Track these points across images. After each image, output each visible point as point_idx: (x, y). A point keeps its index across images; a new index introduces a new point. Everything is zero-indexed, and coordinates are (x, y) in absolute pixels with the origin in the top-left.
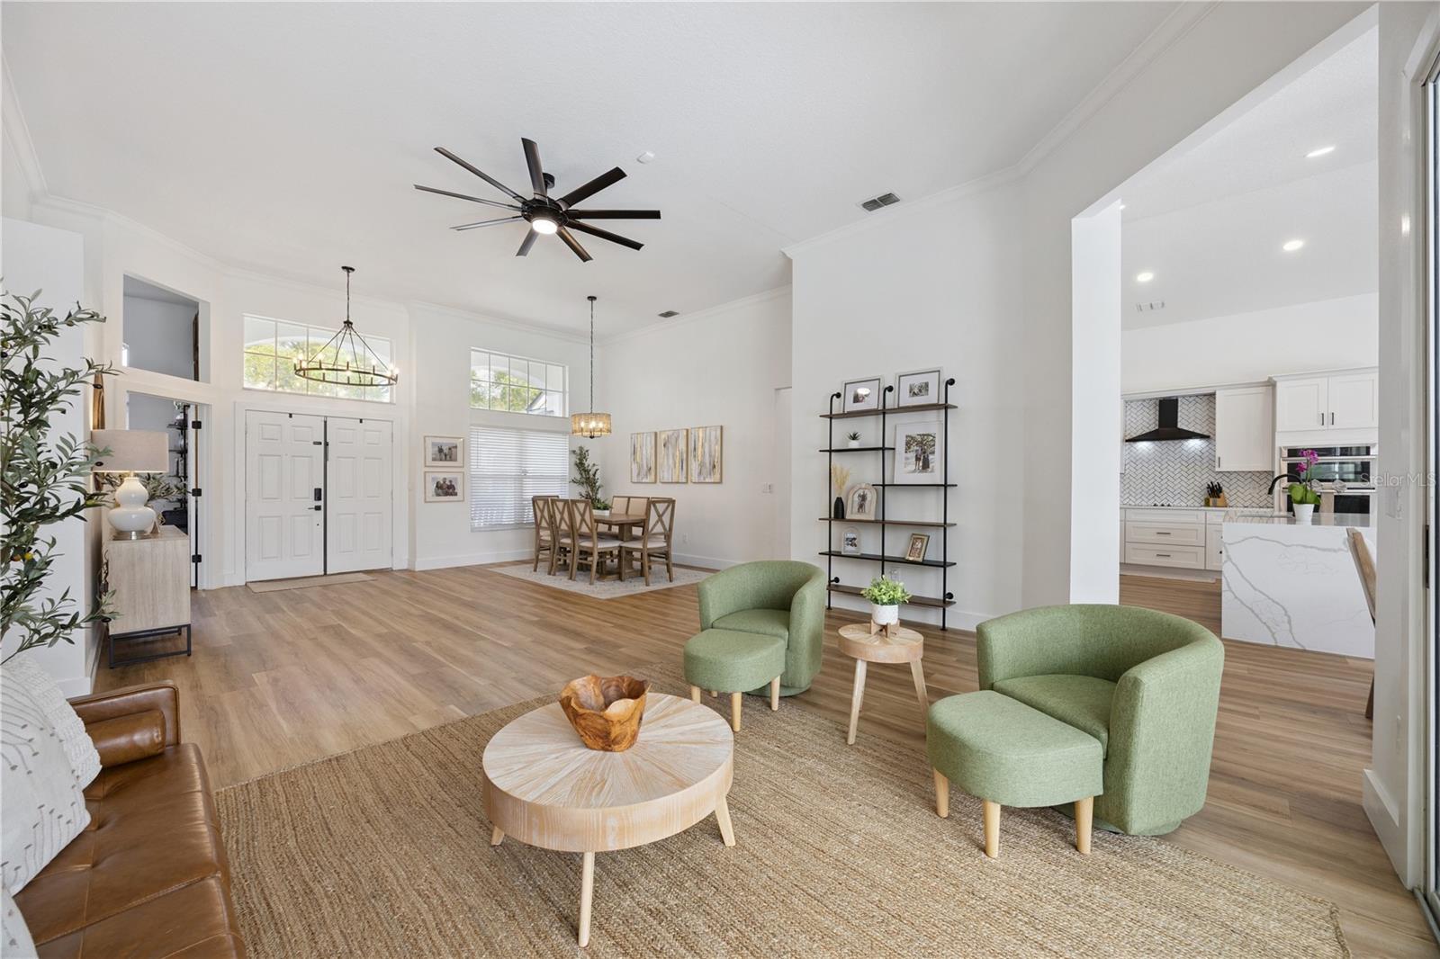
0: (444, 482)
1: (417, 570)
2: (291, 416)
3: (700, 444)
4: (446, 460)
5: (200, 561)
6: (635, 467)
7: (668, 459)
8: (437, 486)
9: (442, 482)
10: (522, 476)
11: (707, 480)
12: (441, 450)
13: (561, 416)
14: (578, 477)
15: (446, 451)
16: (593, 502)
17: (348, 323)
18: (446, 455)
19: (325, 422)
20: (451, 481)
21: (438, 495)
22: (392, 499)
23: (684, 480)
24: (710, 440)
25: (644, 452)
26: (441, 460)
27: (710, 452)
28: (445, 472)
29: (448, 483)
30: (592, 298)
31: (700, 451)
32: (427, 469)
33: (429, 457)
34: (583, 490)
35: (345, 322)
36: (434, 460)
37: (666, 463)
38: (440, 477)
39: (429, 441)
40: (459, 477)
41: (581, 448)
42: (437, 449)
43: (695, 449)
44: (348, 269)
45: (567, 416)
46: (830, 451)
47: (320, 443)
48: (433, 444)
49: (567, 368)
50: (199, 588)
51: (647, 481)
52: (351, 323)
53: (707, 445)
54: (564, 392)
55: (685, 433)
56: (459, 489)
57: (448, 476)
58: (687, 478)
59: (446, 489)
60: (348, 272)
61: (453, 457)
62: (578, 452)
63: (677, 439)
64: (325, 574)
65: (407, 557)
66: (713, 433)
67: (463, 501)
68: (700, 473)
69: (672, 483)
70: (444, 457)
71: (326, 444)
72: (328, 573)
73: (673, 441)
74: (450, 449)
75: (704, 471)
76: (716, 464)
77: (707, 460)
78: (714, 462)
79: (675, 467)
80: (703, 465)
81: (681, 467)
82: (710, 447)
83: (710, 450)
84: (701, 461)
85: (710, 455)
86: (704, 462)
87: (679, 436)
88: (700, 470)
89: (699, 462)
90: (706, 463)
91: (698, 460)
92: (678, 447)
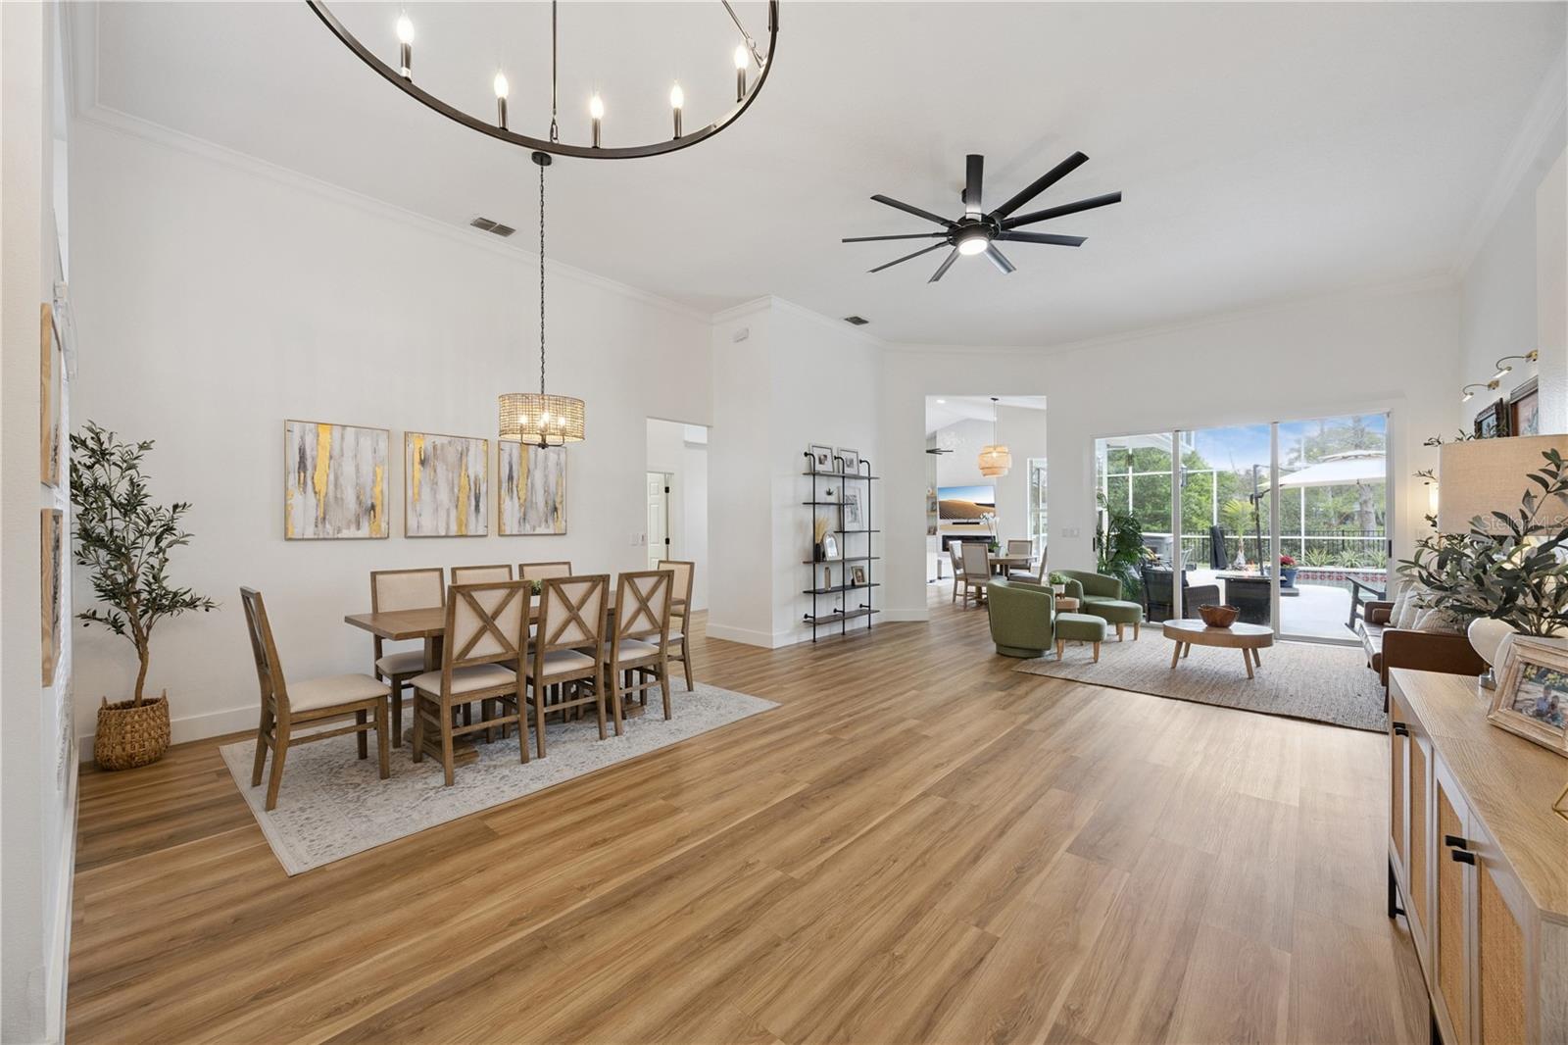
3: (521, 470)
7: (434, 491)
11: (538, 531)
23: (480, 531)
24: (546, 468)
31: (521, 484)
37: (426, 496)
43: (510, 479)
46: (814, 504)
55: (482, 447)
58: (487, 527)
63: (462, 455)
68: (524, 518)
69: (447, 536)
73: (451, 455)
75: (532, 515)
76: (557, 505)
77: (540, 499)
78: (554, 502)
79: (457, 506)
80: (531, 506)
81: (473, 508)
82: (546, 476)
83: (545, 482)
84: (525, 500)
85: (545, 491)
86: (532, 502)
87: (468, 450)
88: (522, 514)
89: (522, 501)
90: (536, 503)
91: (519, 498)
92: (467, 470)
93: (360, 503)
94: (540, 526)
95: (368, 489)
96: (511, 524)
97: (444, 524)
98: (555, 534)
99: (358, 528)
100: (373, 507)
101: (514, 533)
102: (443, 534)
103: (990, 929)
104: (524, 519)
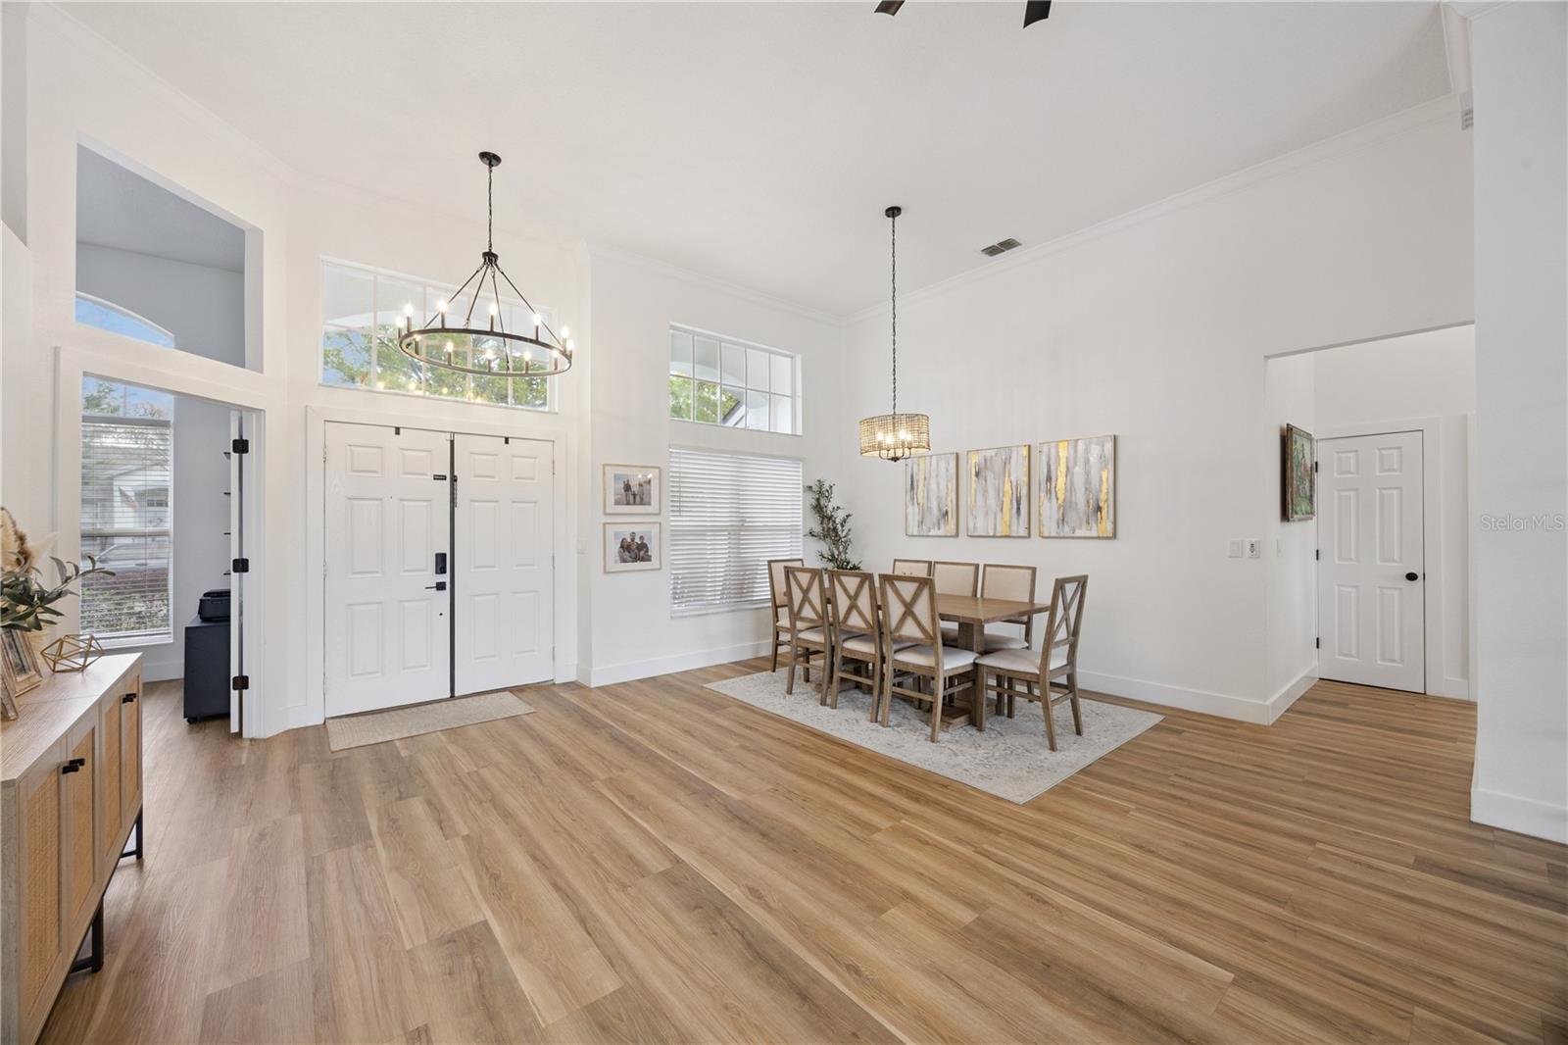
0: (633, 540)
1: (593, 686)
2: (397, 431)
3: (1063, 468)
4: (634, 503)
5: (247, 688)
6: (914, 513)
7: (985, 498)
8: (622, 547)
9: (629, 540)
10: (740, 530)
11: (1078, 533)
12: (627, 488)
13: (790, 432)
14: (817, 529)
15: (635, 489)
16: (843, 567)
17: (490, 257)
18: (634, 495)
19: (452, 442)
20: (641, 538)
21: (624, 561)
22: (554, 567)
23: (1023, 532)
24: (1087, 462)
25: (934, 486)
26: (628, 504)
27: (1088, 481)
28: (634, 522)
29: (638, 541)
30: (893, 212)
31: (1061, 482)
32: (609, 519)
33: (611, 499)
34: (824, 547)
35: (485, 254)
36: (617, 503)
37: (980, 502)
38: (626, 532)
39: (611, 472)
40: (655, 530)
41: (821, 483)
42: (622, 485)
43: (1049, 479)
44: (491, 159)
45: (799, 433)
47: (444, 478)
48: (616, 477)
49: (799, 358)
50: (245, 735)
51: (939, 533)
52: (495, 256)
53: (1078, 470)
54: (793, 397)
55: (1025, 452)
56: (653, 551)
57: (639, 530)
58: (1029, 528)
59: (635, 551)
60: (491, 165)
61: (646, 500)
62: (816, 488)
63: (1006, 463)
64: (452, 696)
65: (576, 662)
66: (1095, 451)
67: (660, 569)
69: (994, 537)
70: (632, 498)
71: (454, 479)
72: (456, 694)
73: (998, 465)
74: (641, 485)
75: (1072, 516)
76: (1101, 504)
77: (1080, 498)
78: (1097, 500)
79: (1002, 510)
80: (1071, 507)
81: (1015, 510)
82: (1088, 473)
83: (1087, 479)
84: (1064, 500)
85: (1086, 489)
86: (1071, 502)
87: (1010, 458)
88: (1061, 515)
89: (1060, 501)
90: (1076, 503)
91: (1057, 499)
92: (1009, 476)
93: (940, 510)
94: (1080, 528)
95: (944, 499)
96: (1050, 527)
97: (993, 526)
98: (1099, 538)
99: (939, 529)
100: (947, 513)
101: (1052, 535)
102: (991, 534)
103: (460, 842)
104: (1063, 520)
